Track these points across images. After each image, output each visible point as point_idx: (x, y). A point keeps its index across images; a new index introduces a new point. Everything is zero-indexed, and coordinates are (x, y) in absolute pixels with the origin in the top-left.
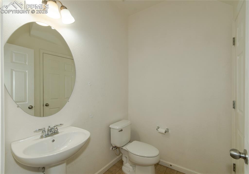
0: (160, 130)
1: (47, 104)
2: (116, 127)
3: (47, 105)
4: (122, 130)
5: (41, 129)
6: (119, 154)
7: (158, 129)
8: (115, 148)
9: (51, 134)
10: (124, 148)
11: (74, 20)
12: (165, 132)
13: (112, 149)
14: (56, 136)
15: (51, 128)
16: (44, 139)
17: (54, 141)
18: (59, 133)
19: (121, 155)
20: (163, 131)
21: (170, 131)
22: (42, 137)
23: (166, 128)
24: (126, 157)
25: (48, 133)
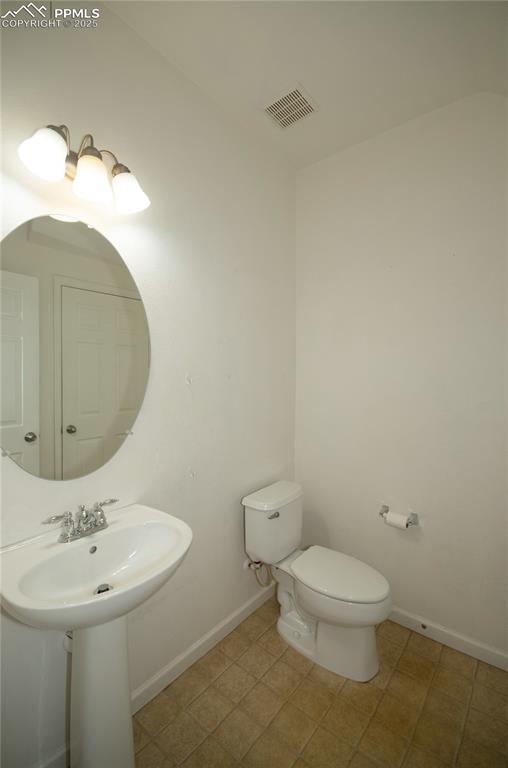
0: (390, 517)
1: (71, 426)
2: (261, 503)
3: (71, 430)
4: (277, 515)
5: (62, 517)
6: (268, 584)
7: (384, 514)
8: (258, 566)
9: (88, 529)
10: (283, 567)
11: (149, 203)
12: (407, 525)
13: (249, 565)
14: (99, 534)
15: (87, 512)
16: (69, 544)
17: (94, 550)
18: (107, 526)
19: (273, 583)
20: (402, 521)
21: (421, 523)
22: (64, 539)
23: (411, 511)
24: (290, 595)
25: (79, 526)
